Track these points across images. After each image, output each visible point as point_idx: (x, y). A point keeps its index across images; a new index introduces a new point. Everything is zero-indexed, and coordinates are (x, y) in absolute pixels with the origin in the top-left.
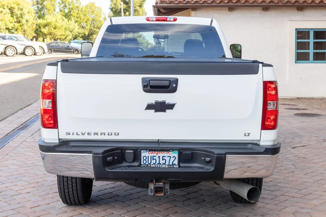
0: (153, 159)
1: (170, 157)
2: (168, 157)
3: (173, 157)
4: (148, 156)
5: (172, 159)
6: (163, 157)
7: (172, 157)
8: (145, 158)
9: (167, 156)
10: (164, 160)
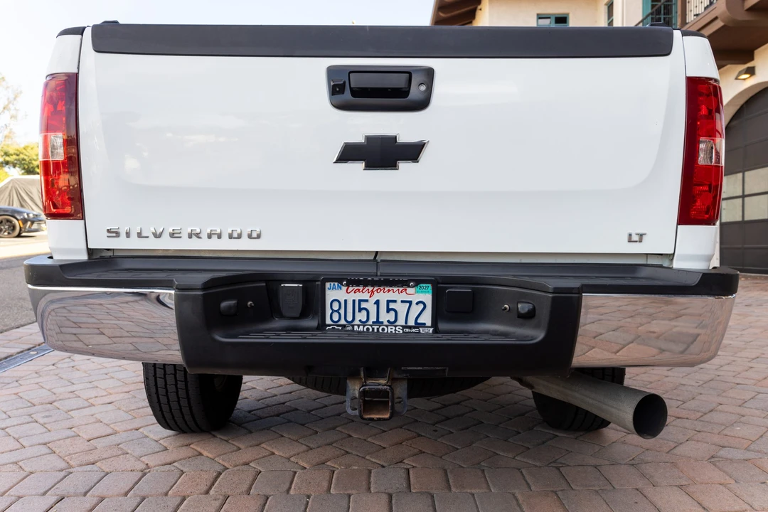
0: (360, 310)
1: (410, 303)
2: (402, 302)
3: (417, 303)
4: (346, 301)
5: (416, 310)
6: (388, 302)
7: (414, 303)
8: (336, 307)
9: (399, 301)
10: (392, 313)
